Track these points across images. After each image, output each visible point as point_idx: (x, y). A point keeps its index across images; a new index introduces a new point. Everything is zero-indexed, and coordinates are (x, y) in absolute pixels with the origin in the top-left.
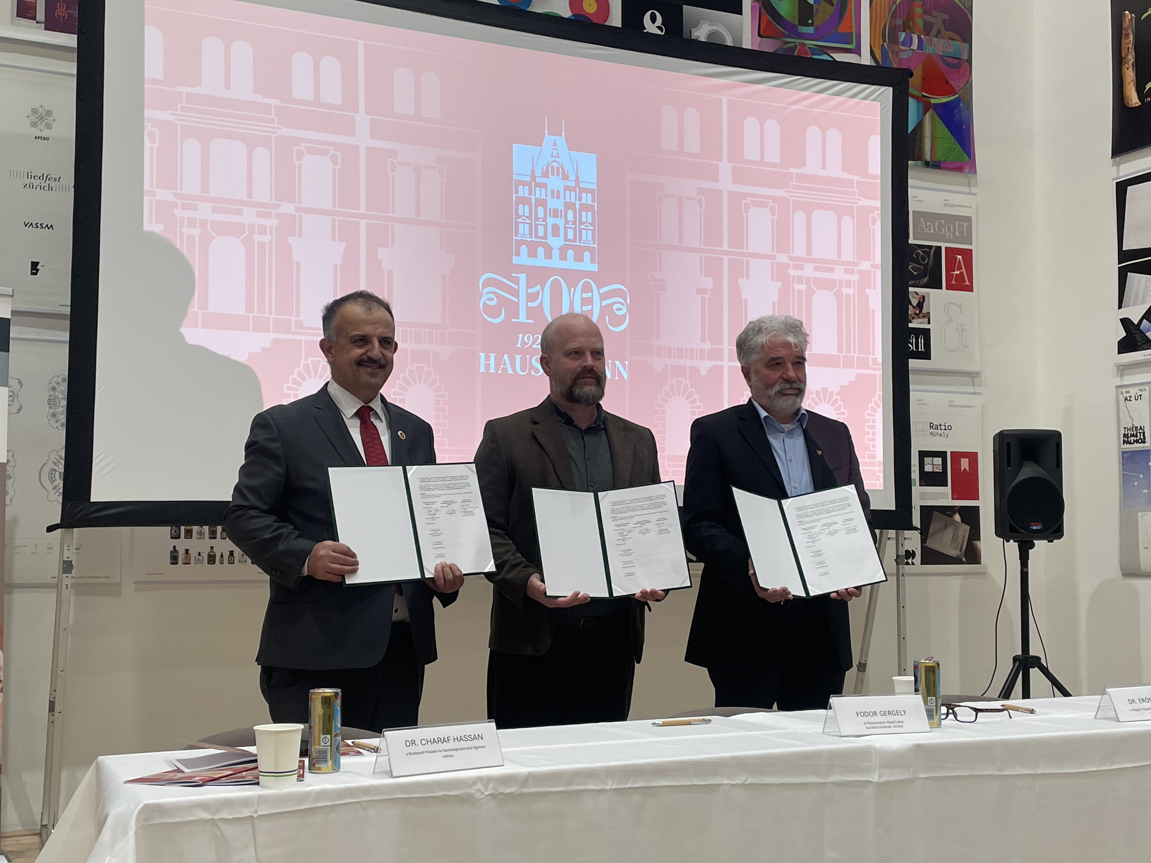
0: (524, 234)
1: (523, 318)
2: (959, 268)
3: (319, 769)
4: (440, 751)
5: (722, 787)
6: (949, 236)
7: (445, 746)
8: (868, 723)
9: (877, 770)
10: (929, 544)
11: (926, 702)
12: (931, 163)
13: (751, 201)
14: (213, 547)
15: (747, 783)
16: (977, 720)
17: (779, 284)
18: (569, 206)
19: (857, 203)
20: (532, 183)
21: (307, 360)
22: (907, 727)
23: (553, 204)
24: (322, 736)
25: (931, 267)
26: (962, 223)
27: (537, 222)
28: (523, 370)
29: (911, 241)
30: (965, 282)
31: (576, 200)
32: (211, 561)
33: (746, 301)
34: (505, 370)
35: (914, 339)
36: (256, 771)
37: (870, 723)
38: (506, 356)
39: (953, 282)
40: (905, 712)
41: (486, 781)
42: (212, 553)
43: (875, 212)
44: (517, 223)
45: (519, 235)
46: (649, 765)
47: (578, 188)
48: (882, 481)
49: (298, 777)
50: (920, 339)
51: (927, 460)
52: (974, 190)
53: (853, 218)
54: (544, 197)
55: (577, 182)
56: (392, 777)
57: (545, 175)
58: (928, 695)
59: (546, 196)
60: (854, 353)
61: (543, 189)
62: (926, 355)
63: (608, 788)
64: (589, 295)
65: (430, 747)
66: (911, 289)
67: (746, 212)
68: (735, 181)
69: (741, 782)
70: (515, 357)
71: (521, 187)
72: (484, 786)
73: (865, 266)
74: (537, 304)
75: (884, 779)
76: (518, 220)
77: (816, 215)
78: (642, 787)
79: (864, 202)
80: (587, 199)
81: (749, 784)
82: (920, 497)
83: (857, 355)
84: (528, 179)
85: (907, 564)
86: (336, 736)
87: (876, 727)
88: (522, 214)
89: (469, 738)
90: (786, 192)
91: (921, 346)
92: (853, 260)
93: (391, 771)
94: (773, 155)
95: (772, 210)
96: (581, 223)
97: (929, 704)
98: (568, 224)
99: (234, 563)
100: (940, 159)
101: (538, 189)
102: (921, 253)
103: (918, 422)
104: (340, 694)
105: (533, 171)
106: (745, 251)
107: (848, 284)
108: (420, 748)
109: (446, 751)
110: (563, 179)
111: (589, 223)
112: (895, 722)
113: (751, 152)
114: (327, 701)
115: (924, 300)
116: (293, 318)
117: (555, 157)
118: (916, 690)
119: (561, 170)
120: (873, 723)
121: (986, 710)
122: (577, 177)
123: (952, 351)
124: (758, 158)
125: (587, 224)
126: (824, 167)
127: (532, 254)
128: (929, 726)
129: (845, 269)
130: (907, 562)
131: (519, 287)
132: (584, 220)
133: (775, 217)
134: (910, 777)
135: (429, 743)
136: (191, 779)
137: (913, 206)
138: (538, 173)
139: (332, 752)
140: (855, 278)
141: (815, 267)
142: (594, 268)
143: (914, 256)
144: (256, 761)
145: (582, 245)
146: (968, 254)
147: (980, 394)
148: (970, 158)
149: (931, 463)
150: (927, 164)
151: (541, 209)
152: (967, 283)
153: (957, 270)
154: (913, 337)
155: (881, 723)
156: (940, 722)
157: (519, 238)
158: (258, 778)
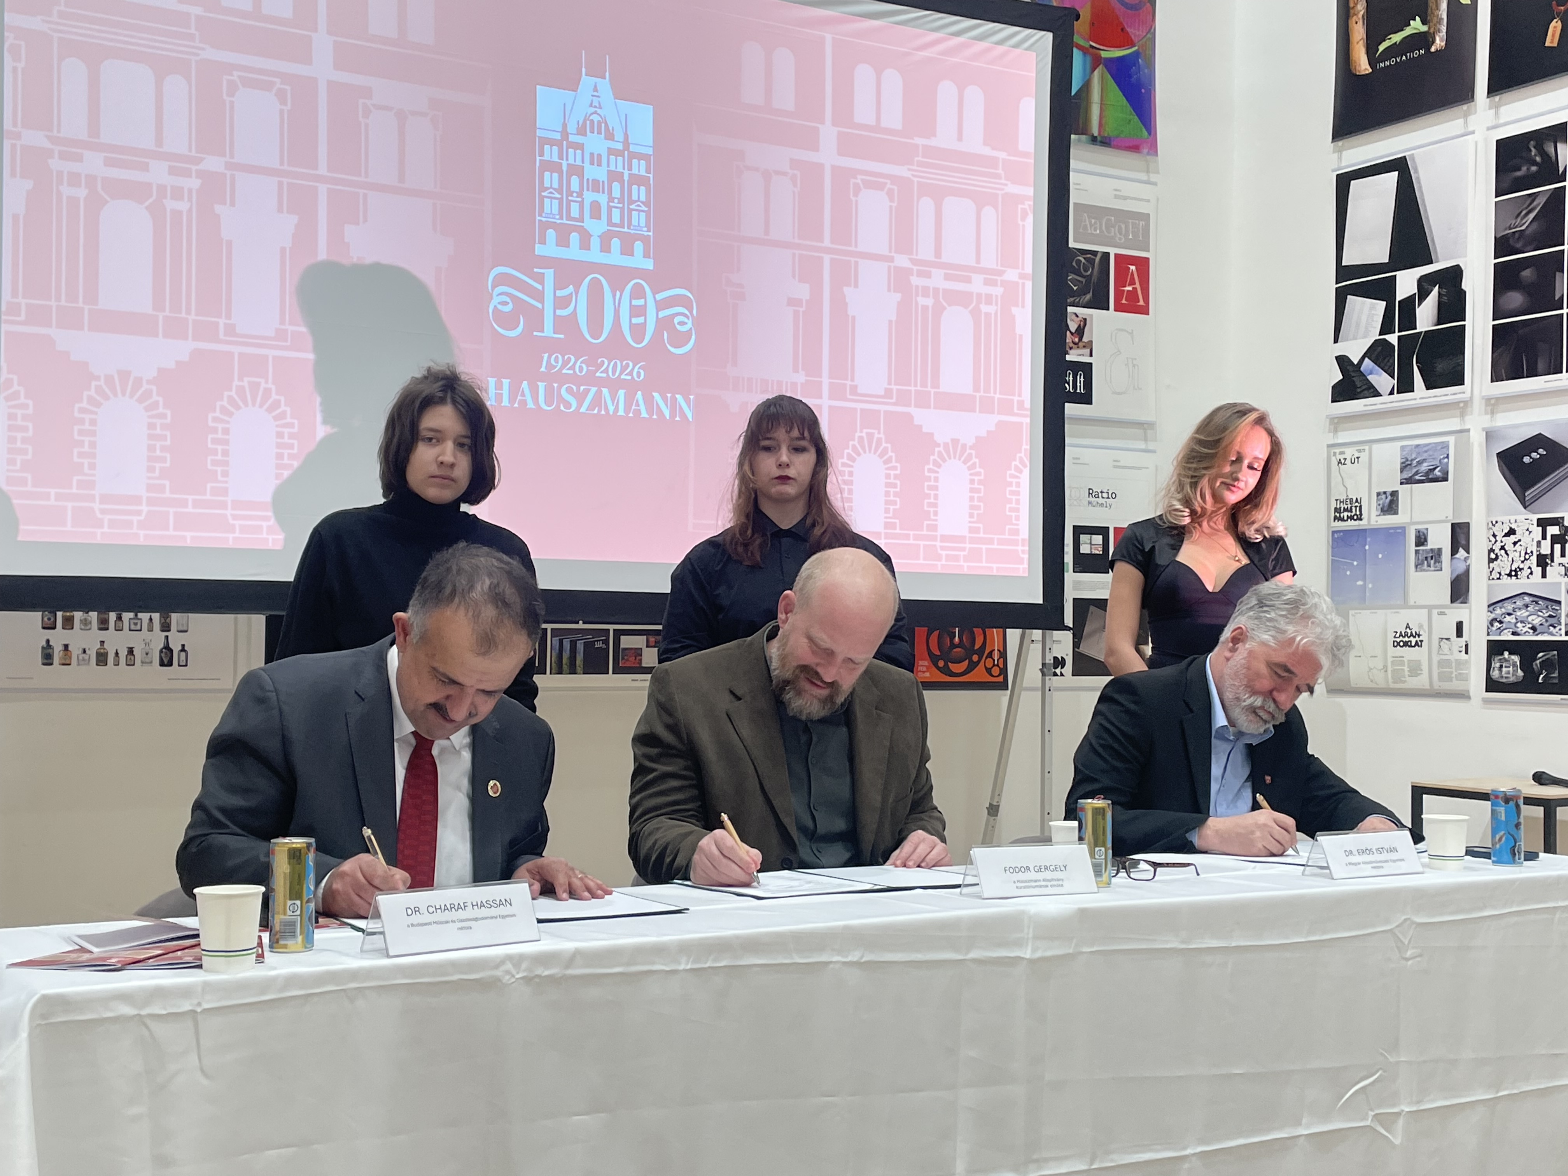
0: (551, 213)
1: (548, 331)
2: (1132, 283)
3: (285, 946)
4: (453, 921)
5: (831, 966)
6: (1120, 239)
7: (461, 914)
8: (1018, 881)
9: (1030, 944)
10: (1083, 649)
11: (1092, 855)
12: (1099, 138)
13: (862, 180)
14: (104, 642)
15: (863, 960)
16: (1156, 878)
17: (898, 296)
18: (615, 176)
19: (1003, 189)
20: (563, 142)
21: (243, 381)
22: (1067, 887)
23: (593, 172)
24: (289, 902)
25: (1096, 281)
26: (1137, 222)
27: (570, 198)
28: (548, 403)
29: (1072, 244)
30: (1139, 302)
31: (624, 169)
32: (102, 661)
33: (854, 318)
34: (524, 403)
35: (1071, 376)
36: (197, 950)
37: (1022, 882)
38: (525, 383)
39: (1124, 301)
40: (1065, 867)
41: (517, 960)
42: (102, 651)
43: (1027, 203)
44: (542, 198)
45: (544, 215)
46: (737, 937)
47: (626, 152)
48: (1026, 566)
49: (257, 957)
50: (1078, 377)
51: (1084, 538)
52: (1153, 178)
53: (996, 208)
54: (579, 162)
55: (626, 143)
56: (388, 956)
57: (582, 131)
58: (1096, 845)
59: (583, 162)
60: (995, 393)
61: (579, 152)
62: (1086, 398)
63: (682, 967)
64: (641, 302)
65: (439, 916)
66: (1070, 309)
67: (856, 195)
68: (841, 153)
69: (855, 959)
70: (538, 386)
71: (547, 147)
72: (514, 965)
73: (1011, 275)
74: (570, 312)
75: (1038, 954)
76: (543, 194)
77: (950, 203)
78: (725, 967)
79: (1012, 189)
80: (640, 168)
81: (865, 962)
82: (1073, 587)
83: (997, 396)
84: (558, 136)
85: (1055, 674)
86: (308, 901)
87: (1029, 887)
88: (549, 186)
89: (492, 904)
90: (909, 170)
91: (1080, 386)
92: (995, 267)
93: (387, 949)
94: (893, 118)
95: (890, 193)
96: (631, 202)
97: (1097, 857)
98: (613, 202)
99: (134, 665)
100: (1111, 134)
101: (571, 151)
102: (1083, 260)
103: (1073, 488)
104: (314, 845)
105: (565, 126)
106: (853, 248)
107: (989, 299)
108: (426, 918)
109: (462, 921)
110: (606, 138)
111: (642, 202)
112: (1052, 880)
113: (864, 113)
114: (295, 855)
115: (1085, 324)
116: (222, 322)
117: (595, 107)
118: (1081, 839)
119: (603, 125)
120: (1026, 882)
121: (1168, 865)
122: (626, 136)
123: (1119, 394)
124: (872, 122)
125: (639, 203)
126: (960, 138)
127: (563, 241)
128: (1095, 884)
129: (985, 279)
130: (1055, 672)
131: (543, 288)
132: (635, 197)
133: (894, 205)
134: (1071, 951)
135: (439, 911)
136: (105, 961)
137: (1075, 198)
138: (572, 128)
139: (303, 921)
140: (998, 291)
141: (946, 274)
142: (649, 264)
143: (1074, 264)
144: (197, 936)
145: (632, 232)
146: (1143, 264)
147: (1154, 452)
148: (1150, 134)
149: (1089, 542)
150: (1094, 140)
151: (575, 180)
152: (1141, 303)
153: (1129, 285)
154: (1070, 373)
155: (1036, 881)
156: (1110, 880)
157: (544, 219)
158: (201, 959)
